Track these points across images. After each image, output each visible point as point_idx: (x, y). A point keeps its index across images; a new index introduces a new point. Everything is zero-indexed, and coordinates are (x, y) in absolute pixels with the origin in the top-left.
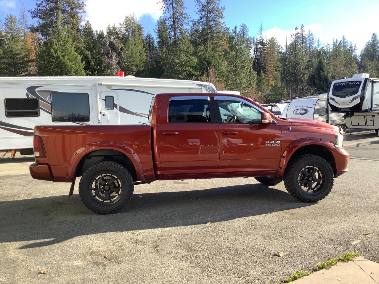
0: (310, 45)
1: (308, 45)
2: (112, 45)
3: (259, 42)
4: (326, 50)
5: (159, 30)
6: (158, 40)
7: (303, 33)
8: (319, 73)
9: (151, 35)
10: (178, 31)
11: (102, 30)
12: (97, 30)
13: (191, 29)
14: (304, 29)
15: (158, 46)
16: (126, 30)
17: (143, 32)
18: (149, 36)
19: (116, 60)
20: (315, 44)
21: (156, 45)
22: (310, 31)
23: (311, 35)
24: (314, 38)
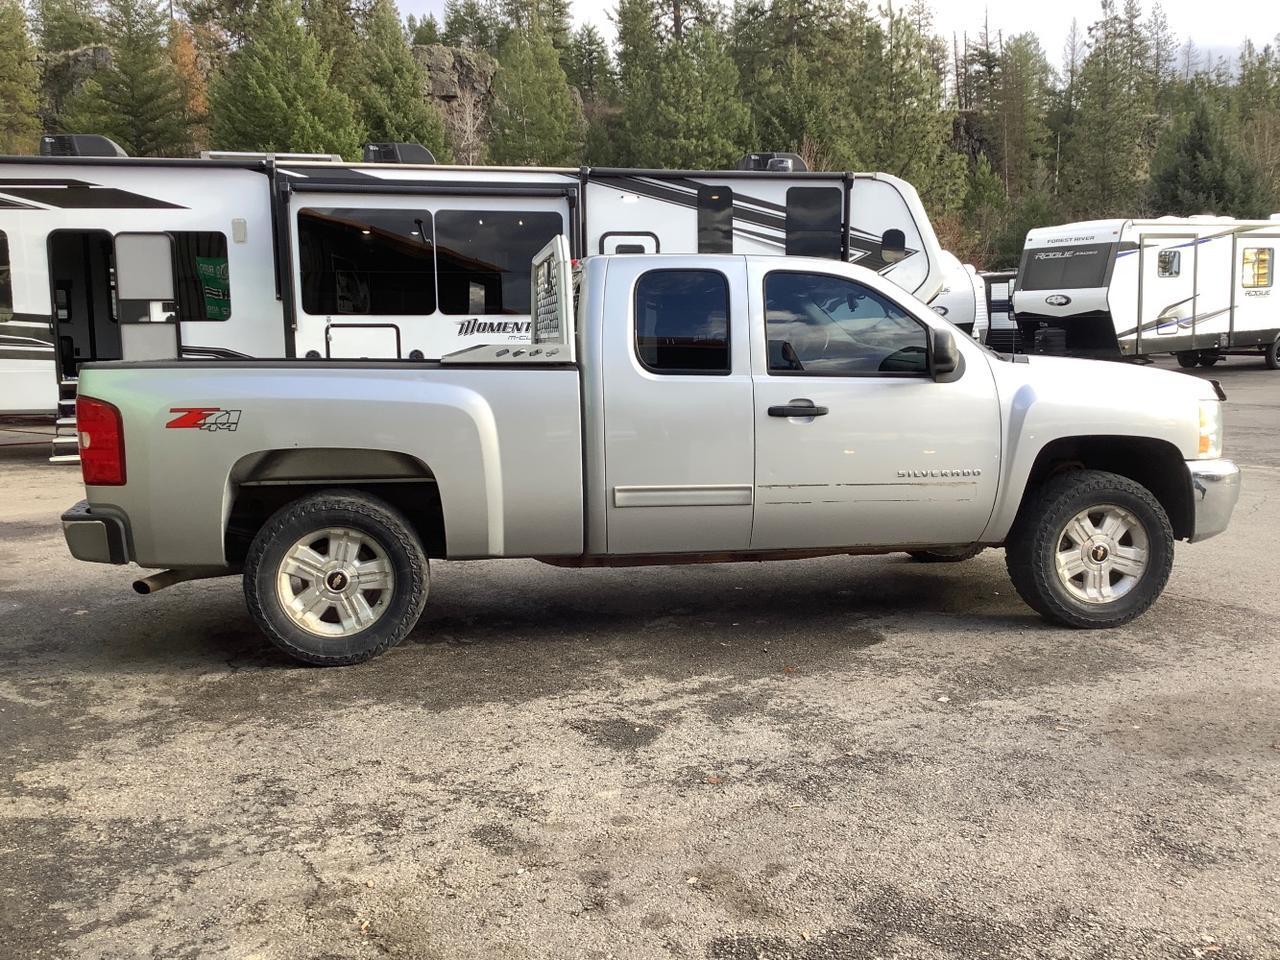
0: (1158, 64)
1: (1150, 64)
2: (462, 65)
3: (976, 52)
4: (1213, 83)
5: (623, 14)
6: (620, 48)
7: (1136, 22)
8: (1193, 164)
9: (595, 30)
10: (689, 11)
11: (431, 16)
12: (414, 14)
13: (736, 8)
14: (1137, 7)
15: (618, 70)
16: (510, 13)
17: (568, 20)
18: (589, 36)
19: (475, 118)
20: (1175, 60)
21: (614, 64)
22: (1157, 12)
23: (1163, 26)
24: (1174, 38)
